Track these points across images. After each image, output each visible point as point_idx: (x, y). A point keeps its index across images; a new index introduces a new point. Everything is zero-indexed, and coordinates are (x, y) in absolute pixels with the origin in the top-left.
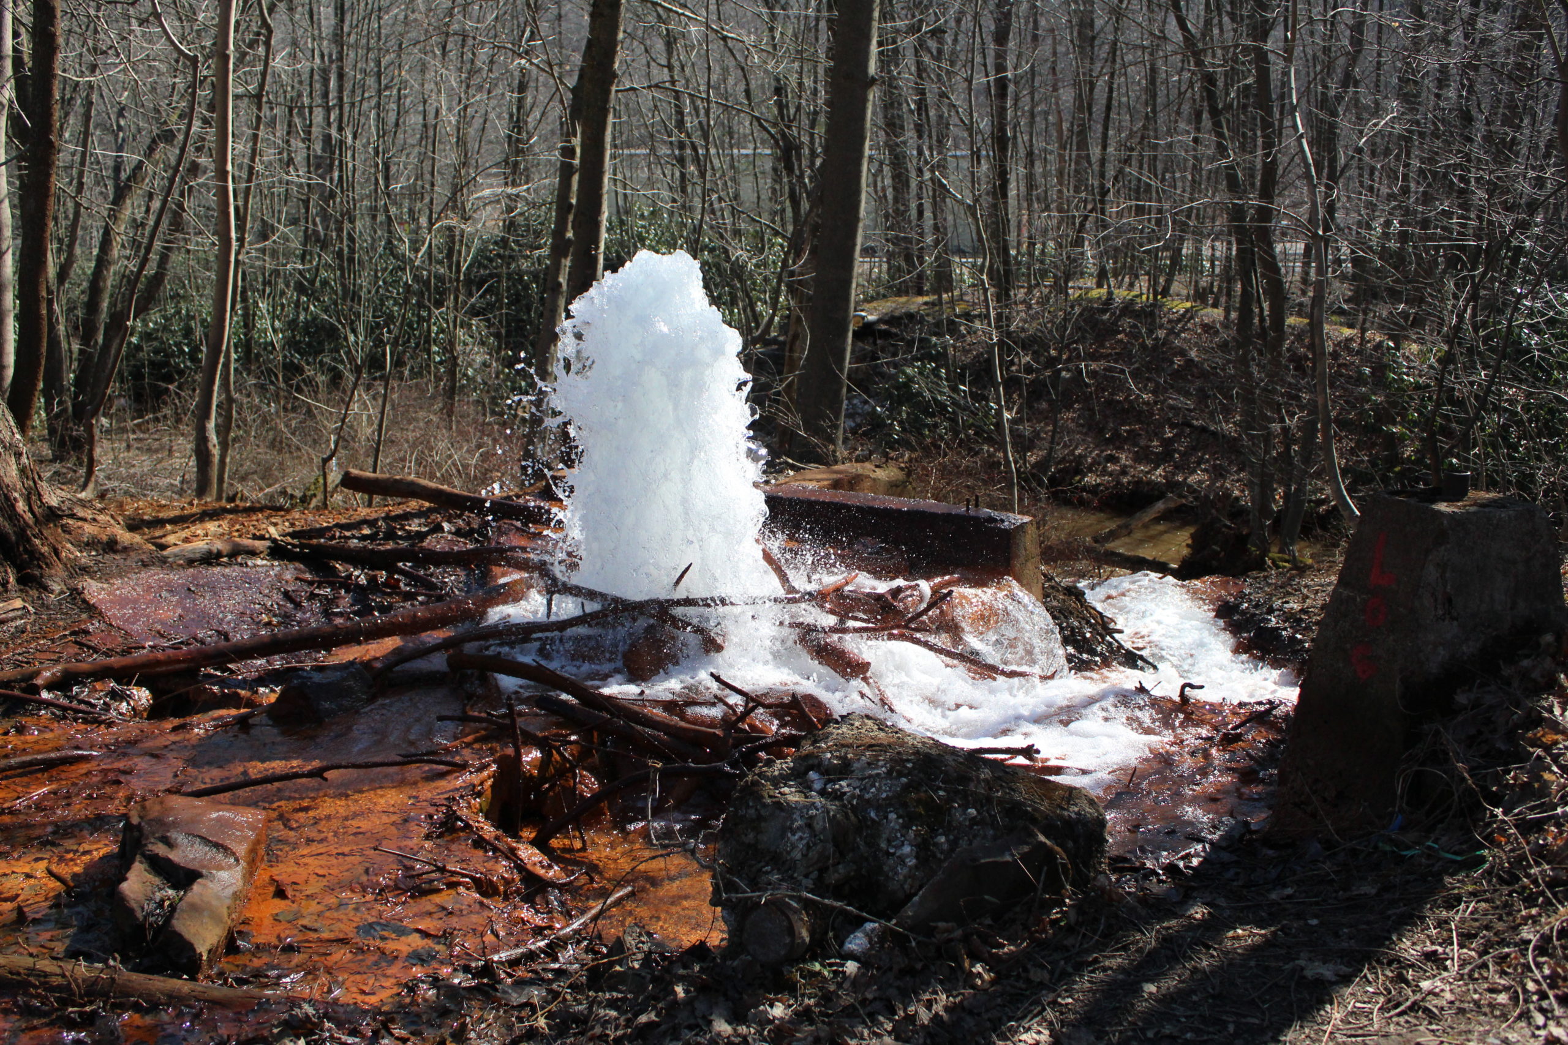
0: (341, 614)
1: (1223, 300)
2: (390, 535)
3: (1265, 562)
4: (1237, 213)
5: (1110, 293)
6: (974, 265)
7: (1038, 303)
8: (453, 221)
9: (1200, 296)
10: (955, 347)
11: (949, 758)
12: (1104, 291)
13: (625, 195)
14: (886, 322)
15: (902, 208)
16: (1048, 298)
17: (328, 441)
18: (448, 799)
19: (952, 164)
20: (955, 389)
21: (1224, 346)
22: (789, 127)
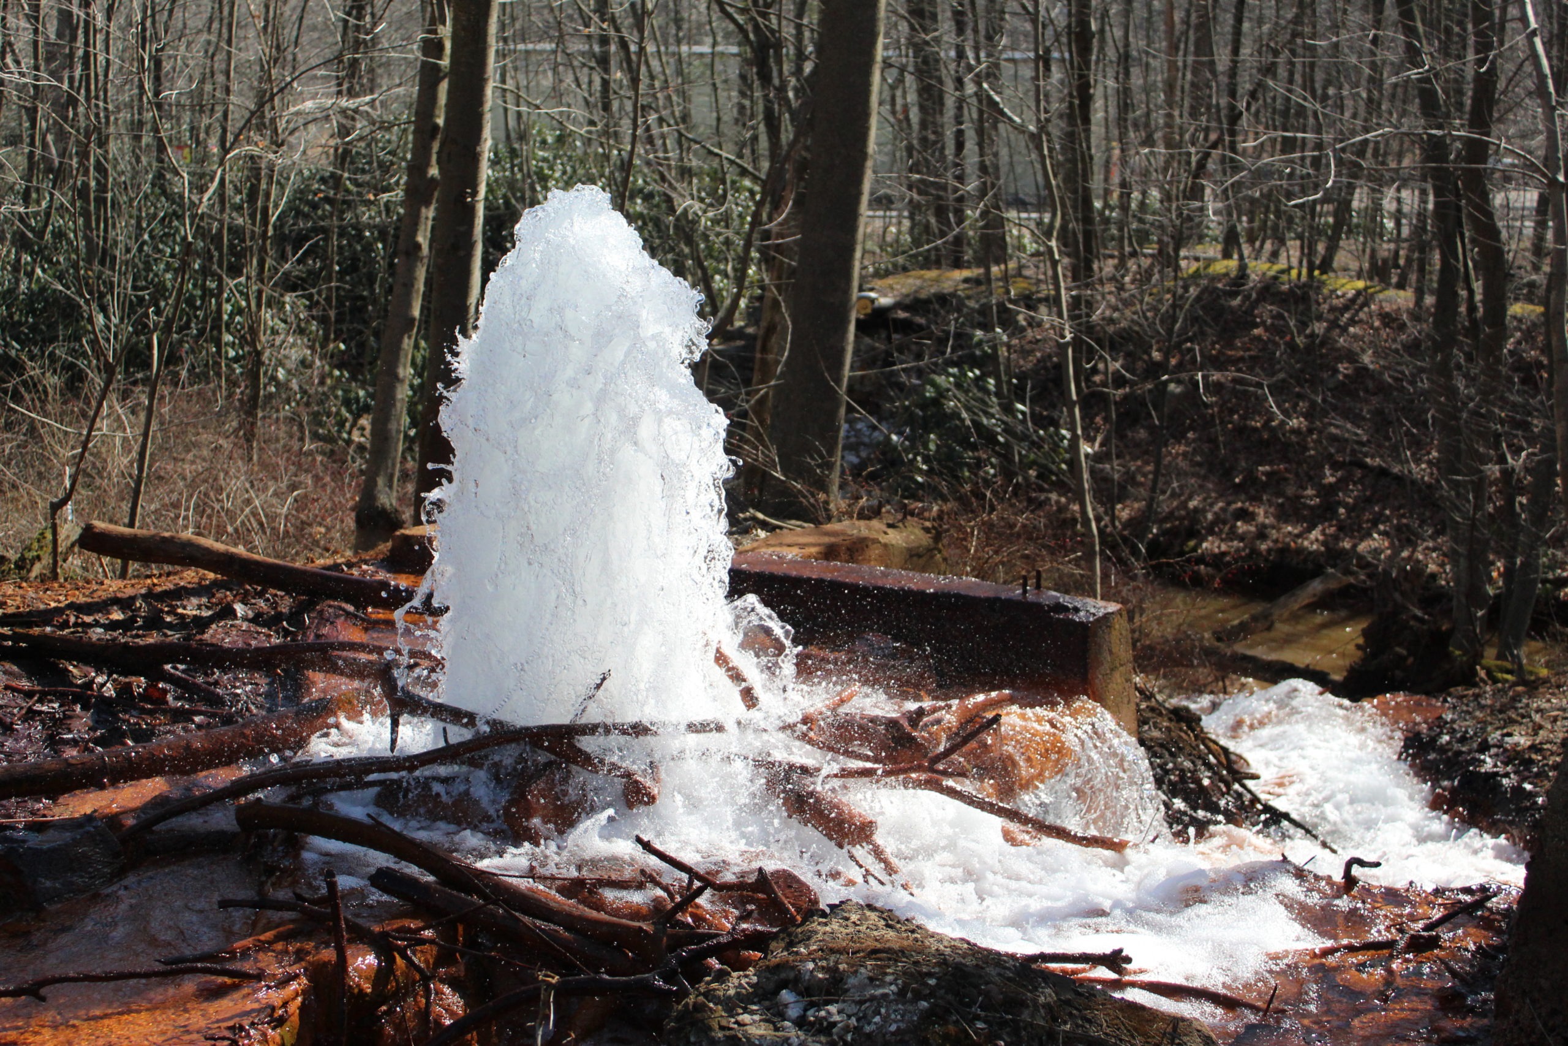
0: (74, 743)
1: (1413, 277)
2: (154, 622)
3: (1475, 673)
4: (1435, 149)
5: (1243, 267)
6: (1039, 223)
7: (1133, 282)
8: (257, 146)
9: (1379, 271)
10: (1009, 346)
11: (992, 971)
12: (1233, 263)
13: (519, 115)
14: (905, 307)
15: (932, 137)
16: (1149, 273)
17: (61, 475)
18: (231, 1028)
19: (1007, 69)
20: (1008, 409)
21: (1413, 348)
22: (765, 15)
